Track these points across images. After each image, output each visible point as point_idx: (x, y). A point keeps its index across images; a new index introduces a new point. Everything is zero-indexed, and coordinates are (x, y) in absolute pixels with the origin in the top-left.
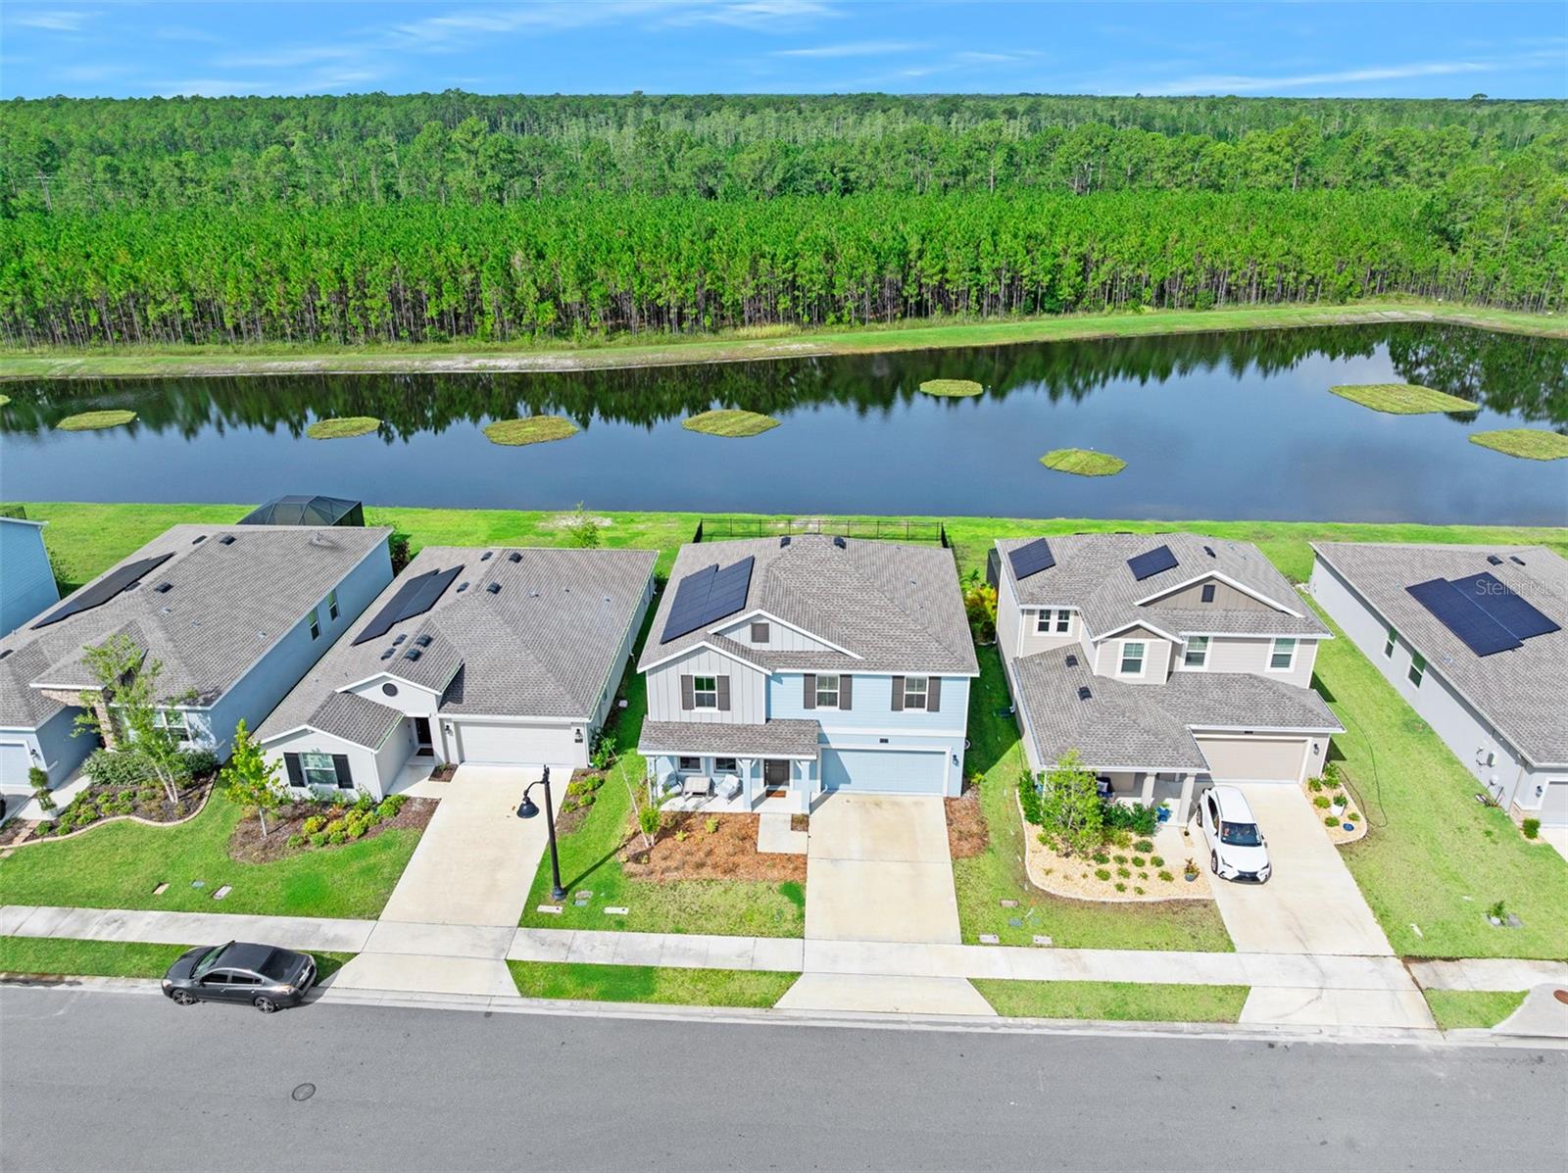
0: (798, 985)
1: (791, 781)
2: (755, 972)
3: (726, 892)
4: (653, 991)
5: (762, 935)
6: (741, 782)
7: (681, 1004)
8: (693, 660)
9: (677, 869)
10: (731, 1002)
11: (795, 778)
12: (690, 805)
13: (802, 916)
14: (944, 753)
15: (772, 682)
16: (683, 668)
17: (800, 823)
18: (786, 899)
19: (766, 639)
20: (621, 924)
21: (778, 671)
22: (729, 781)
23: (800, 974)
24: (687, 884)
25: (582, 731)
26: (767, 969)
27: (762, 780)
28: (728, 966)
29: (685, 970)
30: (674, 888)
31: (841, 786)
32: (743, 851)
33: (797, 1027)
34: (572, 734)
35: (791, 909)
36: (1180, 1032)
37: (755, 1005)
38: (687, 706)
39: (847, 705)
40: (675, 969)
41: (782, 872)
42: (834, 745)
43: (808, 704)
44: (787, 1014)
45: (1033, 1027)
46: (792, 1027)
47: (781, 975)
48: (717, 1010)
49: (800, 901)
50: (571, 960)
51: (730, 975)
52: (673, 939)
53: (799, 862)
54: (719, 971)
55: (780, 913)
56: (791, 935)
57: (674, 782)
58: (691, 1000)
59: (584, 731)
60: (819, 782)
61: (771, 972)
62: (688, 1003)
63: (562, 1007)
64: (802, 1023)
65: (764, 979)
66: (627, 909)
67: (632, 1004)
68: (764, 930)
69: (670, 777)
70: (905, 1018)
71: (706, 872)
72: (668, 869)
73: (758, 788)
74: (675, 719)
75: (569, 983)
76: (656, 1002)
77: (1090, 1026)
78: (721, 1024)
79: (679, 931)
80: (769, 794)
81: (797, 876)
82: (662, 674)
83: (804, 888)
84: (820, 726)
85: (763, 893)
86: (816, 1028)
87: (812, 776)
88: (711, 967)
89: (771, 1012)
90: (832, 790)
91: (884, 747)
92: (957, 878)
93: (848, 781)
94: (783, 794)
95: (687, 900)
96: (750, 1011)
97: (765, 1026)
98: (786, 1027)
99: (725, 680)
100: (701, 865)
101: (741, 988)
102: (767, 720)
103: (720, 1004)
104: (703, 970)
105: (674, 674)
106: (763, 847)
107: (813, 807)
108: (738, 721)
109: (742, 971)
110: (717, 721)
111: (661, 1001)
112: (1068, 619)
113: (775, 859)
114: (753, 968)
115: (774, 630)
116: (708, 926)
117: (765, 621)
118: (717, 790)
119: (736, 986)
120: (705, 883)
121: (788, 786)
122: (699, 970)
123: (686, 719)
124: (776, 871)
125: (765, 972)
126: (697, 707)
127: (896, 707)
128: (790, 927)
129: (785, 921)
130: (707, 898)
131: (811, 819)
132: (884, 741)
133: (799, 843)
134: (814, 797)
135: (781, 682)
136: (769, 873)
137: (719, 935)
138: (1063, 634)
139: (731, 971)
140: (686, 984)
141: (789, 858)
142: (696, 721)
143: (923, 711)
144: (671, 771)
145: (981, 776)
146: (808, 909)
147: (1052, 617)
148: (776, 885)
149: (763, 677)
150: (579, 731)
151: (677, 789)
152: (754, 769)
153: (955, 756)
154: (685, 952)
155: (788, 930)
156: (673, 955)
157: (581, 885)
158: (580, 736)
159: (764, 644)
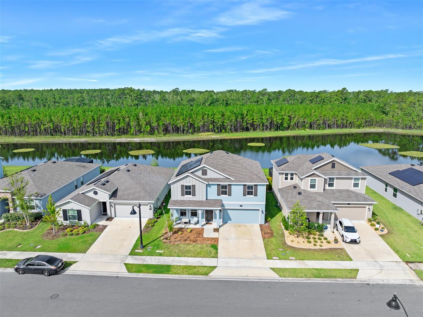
0: (216, 270)
1: (214, 219)
2: (202, 266)
3: (193, 247)
4: (170, 271)
5: (205, 257)
6: (198, 219)
7: (179, 274)
8: (185, 180)
9: (179, 241)
10: (195, 274)
12: (183, 226)
13: (217, 253)
14: (259, 210)
15: (208, 187)
16: (182, 183)
17: (216, 230)
18: (212, 248)
19: (206, 174)
20: (161, 255)
21: (210, 183)
22: (195, 219)
23: (216, 267)
24: (182, 245)
25: (151, 206)
26: (206, 265)
27: (205, 219)
28: (194, 265)
29: (180, 266)
30: (178, 246)
31: (229, 222)
32: (199, 237)
33: (216, 280)
34: (148, 207)
35: (213, 251)
36: (339, 281)
37: (202, 275)
38: (183, 195)
39: (230, 195)
40: (177, 266)
41: (211, 242)
42: (226, 208)
43: (218, 195)
44: (213, 277)
45: (291, 280)
46: (214, 280)
47: (211, 267)
48: (190, 276)
49: (217, 249)
50: (145, 263)
51: (195, 267)
52: (176, 258)
53: (216, 240)
54: (191, 266)
55: (210, 252)
56: (213, 257)
57: (179, 220)
58: (183, 273)
59: (152, 206)
60: (222, 220)
61: (207, 266)
62: (181, 274)
63: (141, 275)
64: (218, 279)
65: (205, 268)
66: (163, 251)
67: (163, 274)
68: (205, 256)
69: (177, 218)
70: (250, 278)
71: (187, 242)
72: (176, 241)
73: (204, 222)
74: (179, 199)
75: (143, 269)
76: (171, 274)
77: (310, 280)
78: (191, 279)
79: (179, 256)
80: (207, 223)
81: (215, 243)
82: (175, 185)
83: (218, 246)
84: (222, 201)
85: (205, 247)
86: (222, 280)
87: (220, 218)
88: (188, 265)
89: (207, 277)
90: (226, 223)
91: (241, 208)
92: (264, 243)
93: (230, 220)
94: (211, 224)
95: (182, 249)
96: (201, 276)
97: (205, 280)
98: (212, 280)
99: (194, 186)
100: (186, 240)
101: (198, 270)
102: (206, 199)
103: (191, 274)
104: (186, 266)
105: (179, 184)
106: (205, 236)
107: (220, 227)
108: (198, 200)
109: (198, 266)
110: (191, 199)
111: (172, 274)
112: (293, 176)
113: (209, 239)
114: (202, 265)
115: (208, 171)
116: (188, 255)
117: (206, 169)
118: (191, 222)
119: (196, 270)
120: (187, 245)
121: (213, 221)
122: (185, 266)
123: (182, 199)
124: (209, 242)
125: (206, 266)
126: (186, 195)
127: (244, 195)
128: (213, 255)
129: (212, 254)
130: (188, 248)
131: (220, 229)
132: (241, 206)
133: (215, 235)
134: (220, 224)
135: (210, 187)
136: (207, 242)
137: (191, 257)
138: (292, 181)
139: (195, 266)
140: (181, 269)
141: (213, 239)
142: (185, 199)
143: (253, 196)
144: (178, 216)
145: (270, 219)
146: (219, 251)
147: (289, 175)
148: (209, 245)
149: (205, 185)
150: (150, 206)
151: (179, 222)
152: (202, 214)
153: (262, 211)
154: (180, 261)
155: (213, 256)
156: (177, 262)
157: (149, 245)
158: (151, 207)
159: (205, 176)
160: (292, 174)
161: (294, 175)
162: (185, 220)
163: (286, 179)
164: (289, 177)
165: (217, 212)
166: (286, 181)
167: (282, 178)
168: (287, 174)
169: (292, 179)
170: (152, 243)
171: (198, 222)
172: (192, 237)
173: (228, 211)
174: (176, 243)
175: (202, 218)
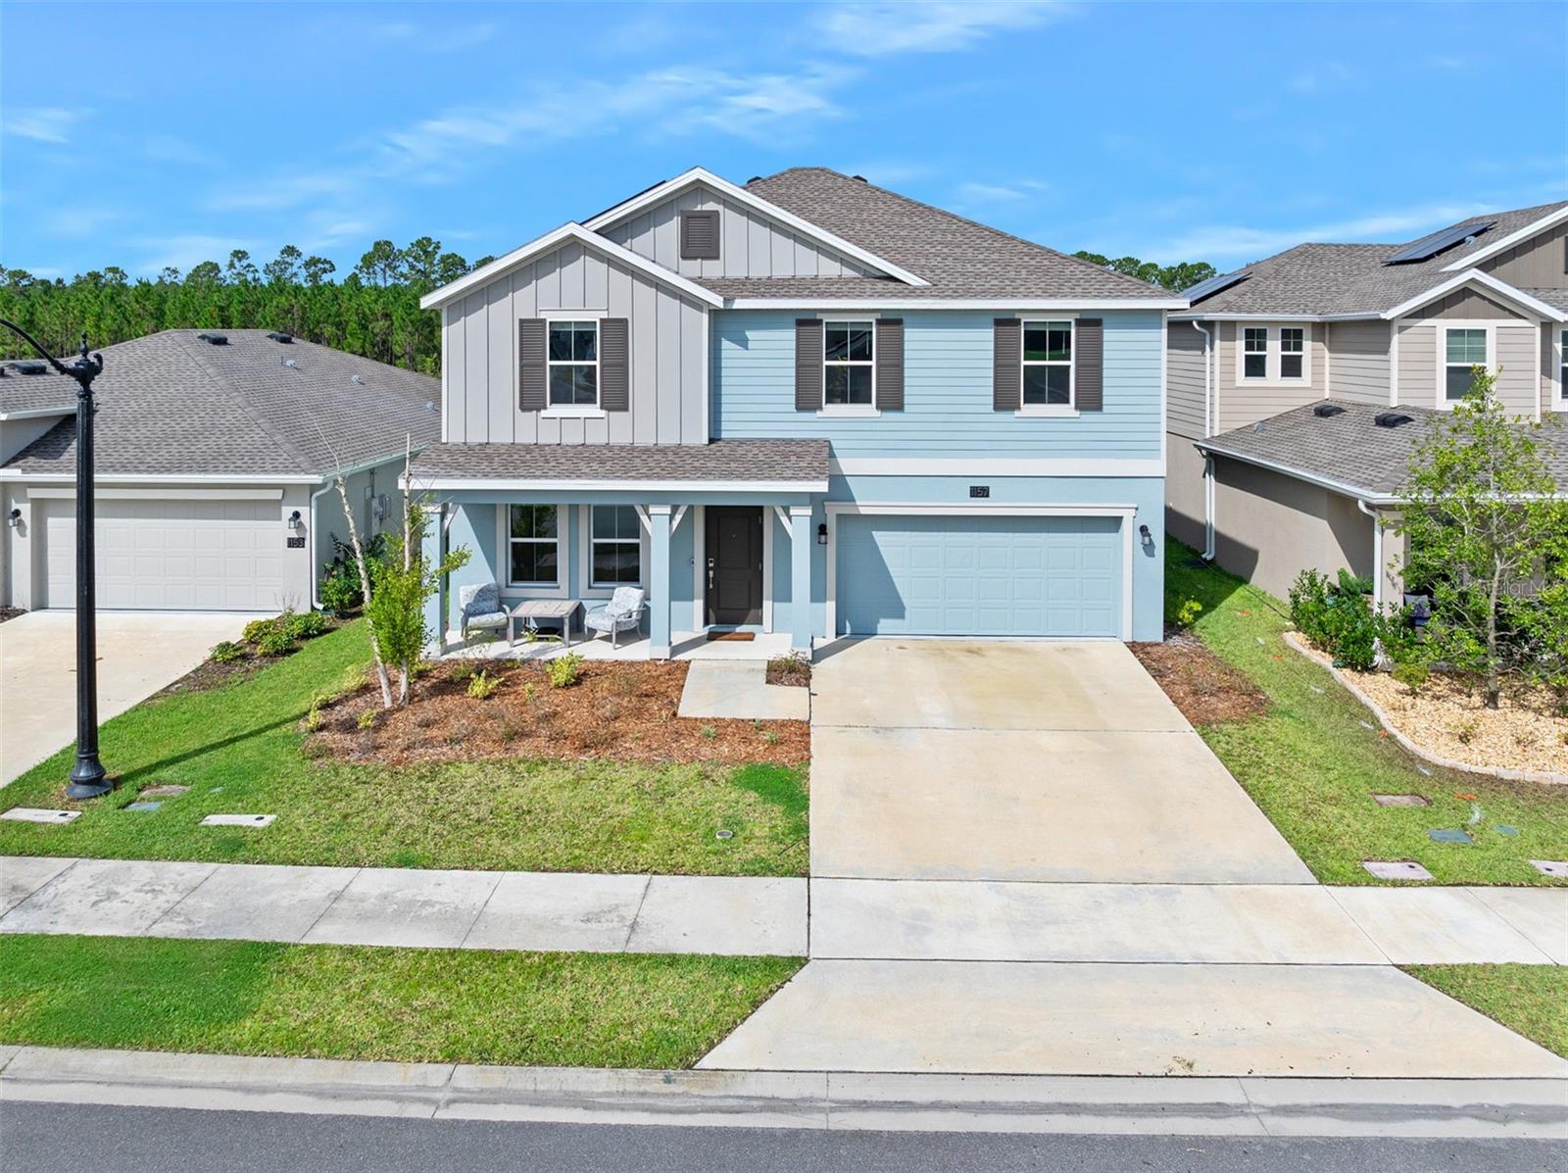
0: (791, 998)
2: (638, 957)
3: (578, 781)
4: (241, 1012)
5: (674, 870)
6: (647, 597)
7: (331, 1055)
8: (548, 282)
9: (452, 741)
10: (528, 1051)
13: (801, 831)
15: (725, 344)
16: (523, 302)
17: (785, 672)
18: (752, 796)
19: (712, 252)
20: (233, 848)
21: (739, 304)
22: (626, 598)
23: (798, 962)
24: (466, 769)
25: (304, 519)
26: (683, 947)
27: (698, 605)
28: (544, 944)
29: (388, 953)
30: (433, 775)
31: (884, 625)
32: (638, 713)
33: (794, 1134)
34: (284, 529)
35: (764, 820)
37: (623, 1060)
39: (893, 401)
40: (351, 951)
41: (743, 750)
42: (867, 506)
43: (806, 402)
44: (753, 1087)
46: (769, 1134)
47: (736, 966)
48: (467, 1076)
49: (795, 800)
51: (548, 967)
52: (373, 882)
53: (798, 734)
54: (506, 957)
55: (734, 824)
56: (761, 869)
57: (493, 604)
58: (386, 1045)
60: (831, 606)
61: (693, 959)
62: (359, 1052)
64: (815, 1122)
65: (668, 978)
66: (269, 819)
68: (679, 857)
70: (1229, 1094)
71: (524, 748)
72: (426, 743)
76: (236, 1049)
78: (470, 1125)
79: (405, 862)
80: (712, 637)
81: (784, 756)
82: (476, 319)
83: (806, 776)
84: (832, 455)
85: (687, 784)
87: (818, 595)
88: (484, 945)
89: (684, 1084)
90: (864, 633)
91: (980, 507)
92: (1226, 758)
93: (898, 611)
94: (750, 637)
95: (460, 797)
96: (599, 1080)
97: (656, 1130)
98: (748, 1133)
99: (618, 328)
100: (514, 735)
101: (576, 1004)
102: (711, 441)
103: (484, 1057)
104: (453, 953)
105: (503, 316)
106: (691, 706)
107: (818, 655)
108: (645, 439)
109: (591, 959)
110: (597, 437)
111: (258, 1046)
112: (1298, 347)
113: (720, 729)
114: (632, 949)
115: (731, 225)
116: (509, 851)
117: (710, 206)
119: (560, 1000)
120: (522, 768)
121: (759, 621)
122: (440, 953)
123: (526, 437)
124: (725, 749)
125: (673, 960)
126: (552, 402)
127: (1004, 402)
128: (763, 851)
129: (747, 840)
130: (520, 795)
131: (817, 670)
132: (979, 492)
133: (785, 703)
134: (819, 643)
135: (743, 343)
136: (706, 751)
137: (535, 869)
138: (1291, 382)
139: (553, 957)
140: (376, 995)
141: (762, 726)
142: (548, 437)
143: (1068, 410)
145: (1197, 607)
146: (819, 815)
148: (726, 771)
149: (705, 317)
150: (297, 515)
151: (498, 618)
152: (678, 540)
153: (1144, 530)
154: (409, 911)
155: (759, 859)
156: (363, 917)
157: (164, 774)
158: (300, 526)
159: (707, 263)
160: (1292, 337)
161: (1307, 345)
162: (542, 603)
163: (1255, 367)
165: (798, 526)
166: (1255, 381)
167: (1229, 360)
168: (1257, 336)
169: (1291, 367)
170: (204, 756)
171: (637, 629)
172: (578, 714)
173: (881, 538)
174: (423, 756)
175: (679, 591)
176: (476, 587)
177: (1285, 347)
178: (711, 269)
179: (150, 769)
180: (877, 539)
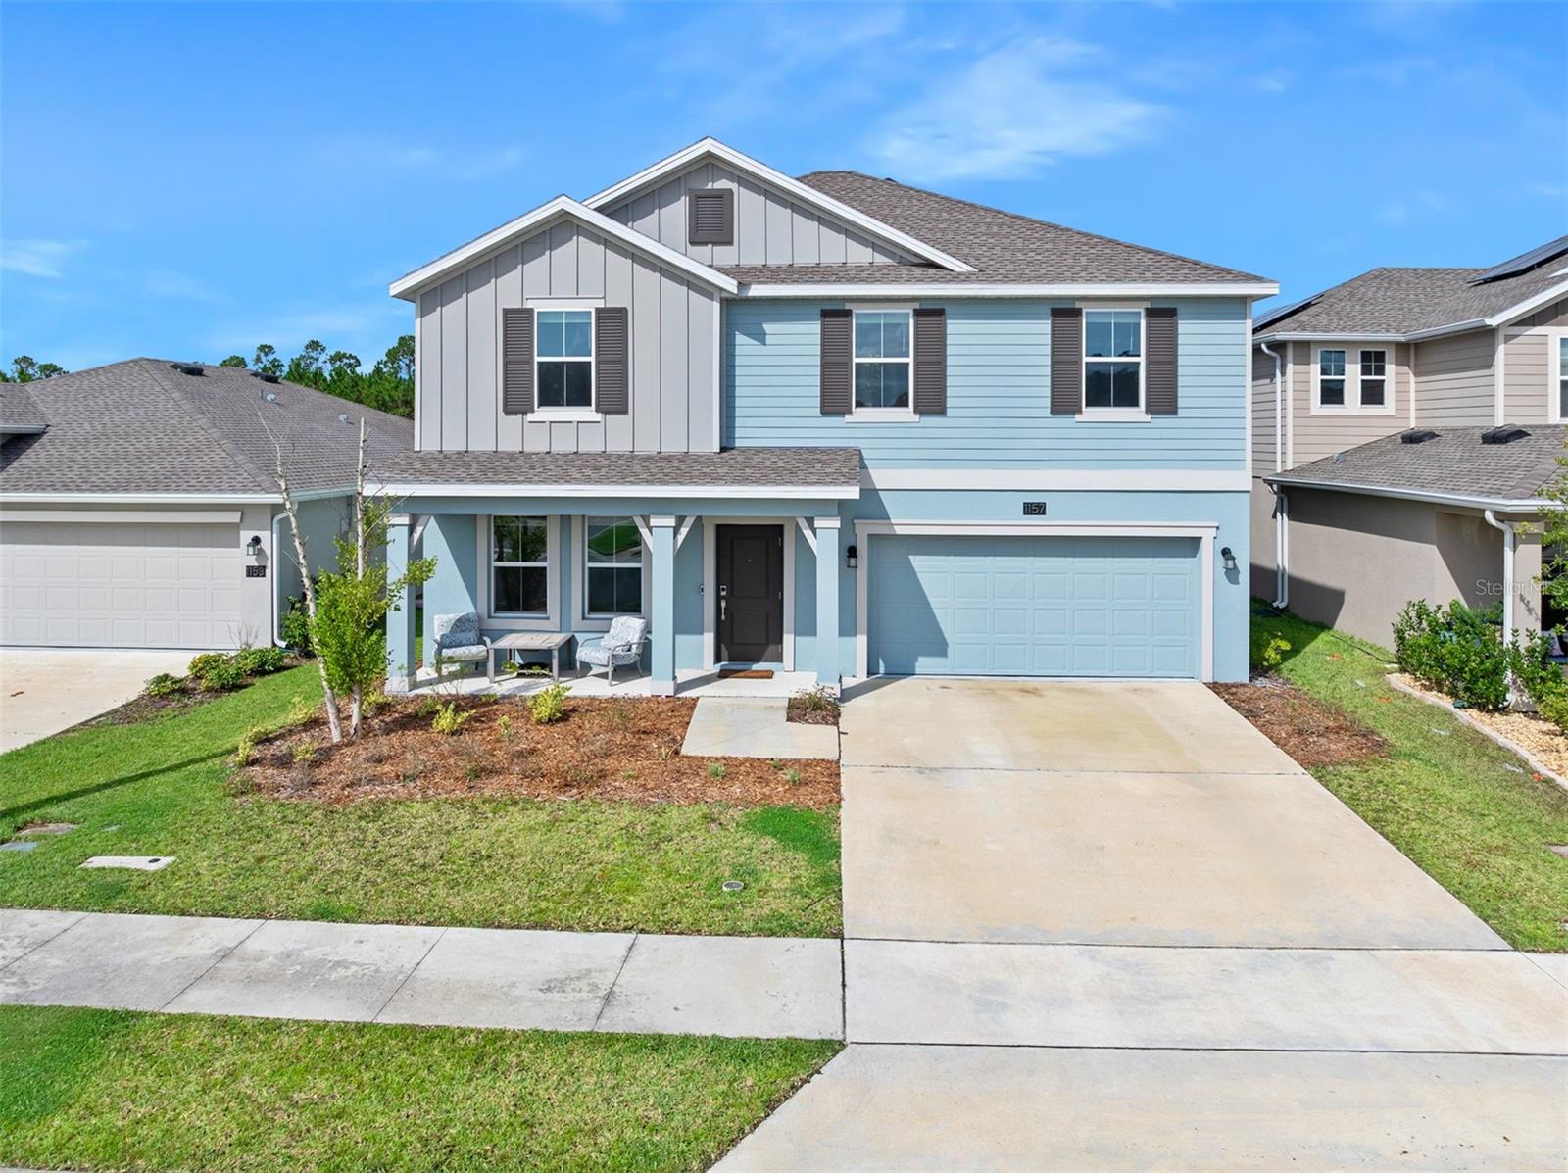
1: (788, 639)
2: (611, 1038)
3: (554, 822)
5: (667, 928)
6: (647, 629)
8: (537, 267)
9: (406, 778)
11: (797, 632)
13: (832, 883)
14: (1191, 545)
15: (740, 339)
16: (510, 290)
17: (809, 709)
18: (769, 842)
19: (724, 237)
20: (110, 894)
21: (756, 291)
22: (625, 629)
23: (830, 1048)
24: (417, 807)
25: (265, 545)
27: (709, 639)
28: (487, 1019)
29: (274, 1026)
31: (923, 663)
32: (633, 751)
34: (242, 557)
35: (784, 868)
38: (514, 404)
39: (933, 403)
40: (226, 1024)
41: (758, 791)
42: (903, 525)
43: (833, 404)
47: (744, 1051)
49: (824, 847)
53: (819, 773)
54: (432, 1034)
55: (746, 875)
56: (780, 927)
57: (472, 635)
59: (269, 541)
60: (861, 641)
61: (687, 1041)
65: (651, 1067)
66: (165, 861)
68: (674, 913)
69: (461, 624)
71: (491, 787)
72: (375, 779)
74: (482, 444)
79: (322, 914)
80: (724, 675)
81: (806, 798)
82: (455, 308)
83: (837, 821)
84: (864, 467)
85: (688, 828)
87: (847, 629)
88: (405, 1019)
90: (900, 671)
91: (1035, 526)
93: (939, 648)
94: (769, 675)
99: (618, 319)
100: (484, 774)
102: (723, 449)
104: (360, 1028)
105: (485, 305)
106: (695, 744)
107: (847, 695)
108: (647, 446)
109: (545, 1039)
110: (591, 444)
112: (1380, 371)
113: (731, 769)
114: (604, 1026)
115: (747, 204)
116: (457, 903)
117: (723, 184)
118: (582, 654)
119: (496, 1095)
120: (487, 808)
121: (779, 659)
122: (343, 1028)
123: (510, 444)
124: (737, 789)
125: (658, 1043)
126: (541, 404)
127: (1062, 404)
128: (782, 906)
129: (762, 892)
130: (480, 837)
131: (846, 708)
132: (1035, 509)
133: (811, 741)
134: (848, 682)
135: (761, 337)
136: (713, 792)
137: (487, 924)
138: (1373, 410)
139: (497, 1035)
141: (780, 765)
142: (536, 444)
143: (1137, 414)
144: (467, 608)
145: (1285, 646)
146: (851, 866)
147: (1347, 366)
148: (737, 814)
149: (717, 306)
150: (256, 540)
151: (476, 651)
152: (684, 558)
153: (1226, 552)
154: (312, 974)
155: (776, 916)
156: (252, 981)
157: (53, 811)
158: (260, 553)
159: (719, 250)
160: (1373, 360)
161: (1390, 368)
162: (527, 634)
163: (1332, 393)
164: (1353, 376)
165: (824, 540)
166: (1332, 409)
167: (1303, 385)
168: (1333, 359)
169: (1373, 394)
170: (108, 792)
171: (635, 665)
172: (560, 750)
173: (920, 563)
174: (367, 794)
175: (684, 624)
176: (453, 617)
177: (1366, 371)
178: (725, 255)
179: (37, 805)
180: (915, 565)
